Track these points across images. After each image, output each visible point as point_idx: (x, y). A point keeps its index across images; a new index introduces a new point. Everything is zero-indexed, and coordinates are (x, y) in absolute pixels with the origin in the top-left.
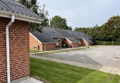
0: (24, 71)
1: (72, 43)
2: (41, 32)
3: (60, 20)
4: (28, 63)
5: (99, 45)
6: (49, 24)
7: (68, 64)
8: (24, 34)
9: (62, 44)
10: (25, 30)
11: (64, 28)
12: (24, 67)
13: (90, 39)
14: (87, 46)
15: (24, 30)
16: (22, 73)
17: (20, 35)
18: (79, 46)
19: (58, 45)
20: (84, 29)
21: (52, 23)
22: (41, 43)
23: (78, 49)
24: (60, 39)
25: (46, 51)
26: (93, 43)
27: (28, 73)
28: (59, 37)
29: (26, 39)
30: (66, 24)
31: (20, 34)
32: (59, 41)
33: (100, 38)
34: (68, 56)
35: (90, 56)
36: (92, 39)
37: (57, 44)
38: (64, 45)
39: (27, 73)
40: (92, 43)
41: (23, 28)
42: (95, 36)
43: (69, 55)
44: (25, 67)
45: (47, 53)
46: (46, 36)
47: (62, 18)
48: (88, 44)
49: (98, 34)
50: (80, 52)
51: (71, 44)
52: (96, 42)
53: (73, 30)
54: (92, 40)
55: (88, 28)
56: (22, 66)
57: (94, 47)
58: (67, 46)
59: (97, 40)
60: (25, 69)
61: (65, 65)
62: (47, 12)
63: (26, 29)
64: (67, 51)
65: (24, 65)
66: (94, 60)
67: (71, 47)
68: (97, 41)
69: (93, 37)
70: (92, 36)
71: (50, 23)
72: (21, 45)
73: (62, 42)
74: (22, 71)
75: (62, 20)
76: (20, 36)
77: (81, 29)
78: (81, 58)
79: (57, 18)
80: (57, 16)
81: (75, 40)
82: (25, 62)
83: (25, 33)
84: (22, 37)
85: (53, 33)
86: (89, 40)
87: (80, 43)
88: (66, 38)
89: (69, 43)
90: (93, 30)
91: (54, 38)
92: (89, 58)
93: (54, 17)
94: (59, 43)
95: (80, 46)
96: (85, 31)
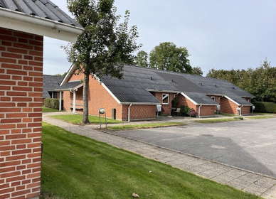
0: (19, 183)
1: (198, 106)
2: (120, 77)
3: (172, 52)
4: (34, 160)
5: (272, 113)
6: (148, 61)
7: (170, 166)
8: (25, 73)
9: (173, 107)
10: (28, 60)
11: (182, 70)
12: (19, 173)
13: (247, 99)
14: (237, 115)
15: (26, 63)
16: (13, 189)
17: (11, 75)
18: (216, 113)
19: (160, 110)
20: (232, 72)
21: (153, 58)
22: (119, 102)
23: (212, 122)
24: (167, 95)
25: (131, 121)
26: (254, 107)
27: (34, 190)
28: (166, 91)
29: (30, 89)
30: (186, 61)
31: (9, 72)
32: (165, 100)
33: (274, 97)
34: (179, 139)
35: (241, 145)
36: (253, 97)
37: (159, 107)
38: (178, 109)
39: (29, 191)
40: (251, 107)
41: (23, 55)
42: (261, 91)
43: (184, 136)
44: (24, 172)
45: (129, 128)
46: (133, 88)
47: (178, 47)
48: (239, 109)
49: (268, 85)
50: (217, 131)
51: (195, 109)
52: (263, 105)
53: (204, 75)
54: (252, 101)
55: (243, 71)
56: (13, 169)
57: (256, 118)
58: (185, 113)
59: (266, 100)
60: (24, 177)
61: (162, 169)
62: (134, 28)
63: (31, 58)
64: (182, 125)
65: (21, 165)
66: (255, 156)
67: (194, 116)
68: (266, 104)
69: (255, 94)
70: (251, 89)
71: (151, 59)
72: (14, 105)
73: (173, 102)
74: (13, 185)
75: (179, 51)
76: (9, 77)
77: (224, 73)
78: (216, 147)
79: (166, 48)
80: (166, 43)
81: (204, 99)
82: (24, 157)
83: (28, 72)
84: (17, 81)
85: (152, 81)
86: (244, 101)
87: (218, 106)
88: (183, 94)
89: (190, 107)
90: (255, 75)
91: (153, 93)
92: (240, 148)
93: (159, 45)
94: (163, 105)
95: (219, 113)
96: (233, 77)
